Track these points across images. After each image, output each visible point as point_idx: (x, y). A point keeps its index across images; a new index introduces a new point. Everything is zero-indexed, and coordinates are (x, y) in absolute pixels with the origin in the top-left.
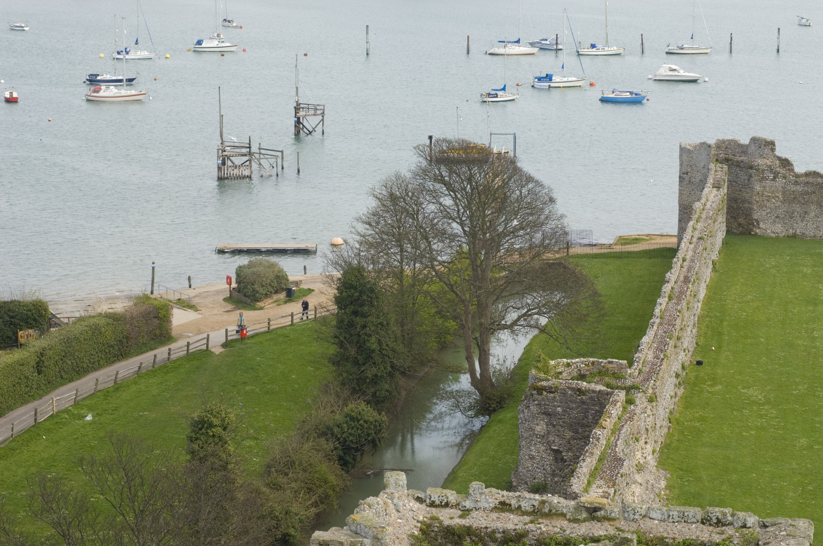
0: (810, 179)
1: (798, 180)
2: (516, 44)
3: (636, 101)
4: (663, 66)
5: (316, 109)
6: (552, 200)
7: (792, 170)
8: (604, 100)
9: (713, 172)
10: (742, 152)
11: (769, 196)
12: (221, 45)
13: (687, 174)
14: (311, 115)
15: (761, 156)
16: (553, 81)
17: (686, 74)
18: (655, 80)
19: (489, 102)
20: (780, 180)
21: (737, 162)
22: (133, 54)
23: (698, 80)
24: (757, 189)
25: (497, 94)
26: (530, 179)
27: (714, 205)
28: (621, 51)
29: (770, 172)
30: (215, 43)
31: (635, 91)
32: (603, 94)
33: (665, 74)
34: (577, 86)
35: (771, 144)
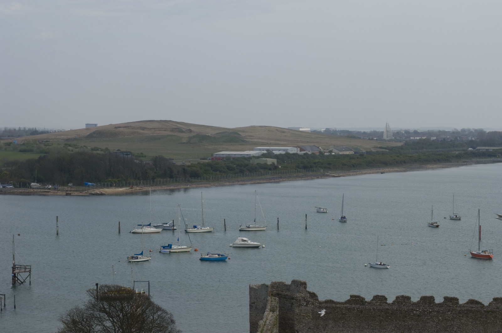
0: (328, 305)
1: (321, 305)
2: (148, 226)
3: (222, 259)
4: (238, 238)
5: (26, 268)
6: (173, 322)
7: (317, 300)
8: (202, 260)
9: (270, 302)
10: (287, 289)
11: (304, 316)
13: (254, 303)
14: (23, 272)
15: (299, 292)
16: (172, 248)
17: (252, 243)
18: (234, 247)
19: (132, 262)
20: (310, 305)
21: (284, 295)
23: (259, 246)
24: (296, 312)
25: (137, 257)
26: (159, 309)
27: (271, 322)
28: (212, 230)
29: (304, 301)
31: (221, 253)
32: (201, 256)
33: (240, 243)
34: (187, 251)
35: (304, 284)
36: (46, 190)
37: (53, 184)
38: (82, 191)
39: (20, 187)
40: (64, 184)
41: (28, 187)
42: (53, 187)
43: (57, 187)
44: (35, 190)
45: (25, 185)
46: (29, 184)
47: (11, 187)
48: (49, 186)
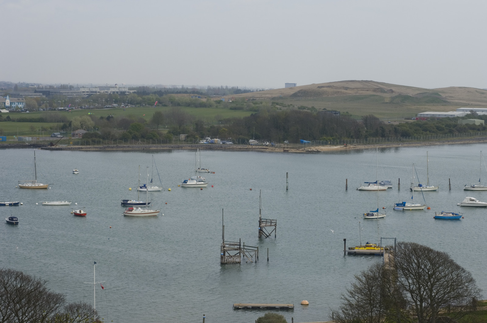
2: (375, 184)
3: (456, 218)
4: (466, 197)
5: (271, 222)
8: (436, 218)
12: (198, 183)
14: (269, 226)
16: (406, 206)
17: (480, 203)
18: (462, 206)
22: (149, 188)
25: (373, 214)
28: (436, 189)
30: (194, 182)
31: (455, 212)
32: (436, 214)
33: (467, 202)
34: (420, 210)
36: (264, 147)
37: (270, 141)
38: (299, 148)
39: (239, 143)
40: (281, 141)
41: (247, 143)
42: (270, 144)
43: (274, 144)
44: (254, 147)
45: (244, 142)
46: (248, 141)
47: (230, 143)
48: (266, 143)
